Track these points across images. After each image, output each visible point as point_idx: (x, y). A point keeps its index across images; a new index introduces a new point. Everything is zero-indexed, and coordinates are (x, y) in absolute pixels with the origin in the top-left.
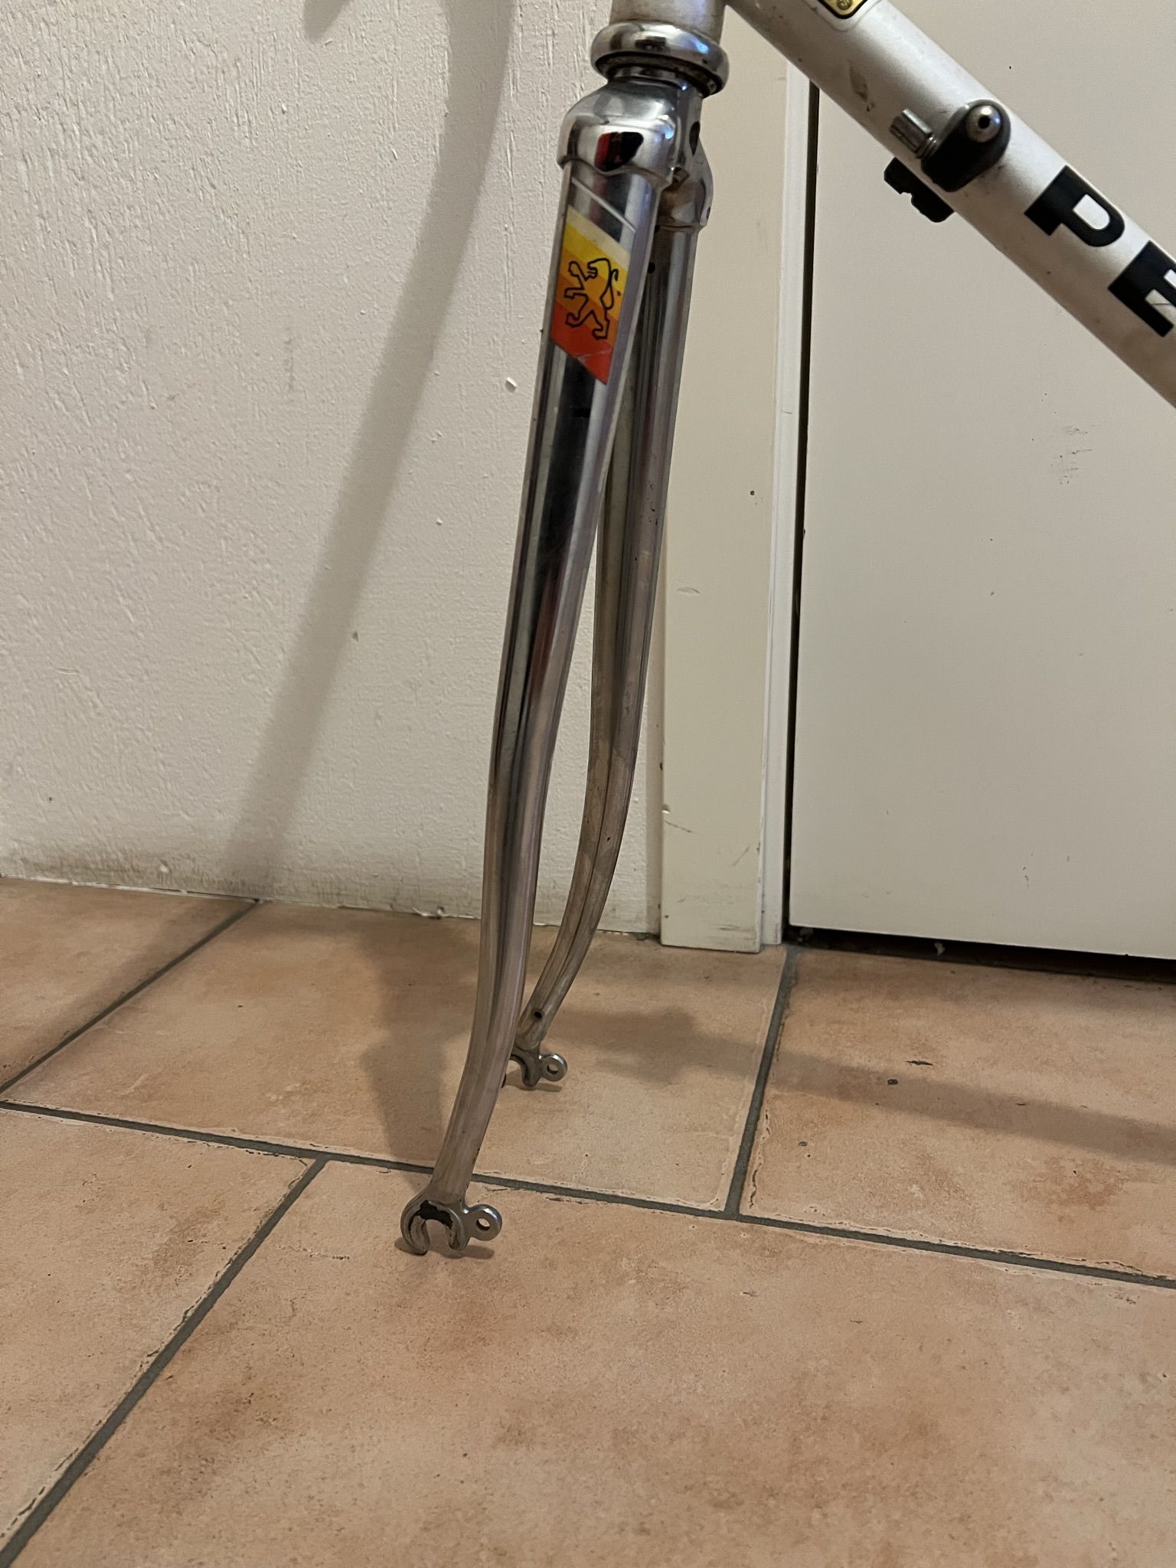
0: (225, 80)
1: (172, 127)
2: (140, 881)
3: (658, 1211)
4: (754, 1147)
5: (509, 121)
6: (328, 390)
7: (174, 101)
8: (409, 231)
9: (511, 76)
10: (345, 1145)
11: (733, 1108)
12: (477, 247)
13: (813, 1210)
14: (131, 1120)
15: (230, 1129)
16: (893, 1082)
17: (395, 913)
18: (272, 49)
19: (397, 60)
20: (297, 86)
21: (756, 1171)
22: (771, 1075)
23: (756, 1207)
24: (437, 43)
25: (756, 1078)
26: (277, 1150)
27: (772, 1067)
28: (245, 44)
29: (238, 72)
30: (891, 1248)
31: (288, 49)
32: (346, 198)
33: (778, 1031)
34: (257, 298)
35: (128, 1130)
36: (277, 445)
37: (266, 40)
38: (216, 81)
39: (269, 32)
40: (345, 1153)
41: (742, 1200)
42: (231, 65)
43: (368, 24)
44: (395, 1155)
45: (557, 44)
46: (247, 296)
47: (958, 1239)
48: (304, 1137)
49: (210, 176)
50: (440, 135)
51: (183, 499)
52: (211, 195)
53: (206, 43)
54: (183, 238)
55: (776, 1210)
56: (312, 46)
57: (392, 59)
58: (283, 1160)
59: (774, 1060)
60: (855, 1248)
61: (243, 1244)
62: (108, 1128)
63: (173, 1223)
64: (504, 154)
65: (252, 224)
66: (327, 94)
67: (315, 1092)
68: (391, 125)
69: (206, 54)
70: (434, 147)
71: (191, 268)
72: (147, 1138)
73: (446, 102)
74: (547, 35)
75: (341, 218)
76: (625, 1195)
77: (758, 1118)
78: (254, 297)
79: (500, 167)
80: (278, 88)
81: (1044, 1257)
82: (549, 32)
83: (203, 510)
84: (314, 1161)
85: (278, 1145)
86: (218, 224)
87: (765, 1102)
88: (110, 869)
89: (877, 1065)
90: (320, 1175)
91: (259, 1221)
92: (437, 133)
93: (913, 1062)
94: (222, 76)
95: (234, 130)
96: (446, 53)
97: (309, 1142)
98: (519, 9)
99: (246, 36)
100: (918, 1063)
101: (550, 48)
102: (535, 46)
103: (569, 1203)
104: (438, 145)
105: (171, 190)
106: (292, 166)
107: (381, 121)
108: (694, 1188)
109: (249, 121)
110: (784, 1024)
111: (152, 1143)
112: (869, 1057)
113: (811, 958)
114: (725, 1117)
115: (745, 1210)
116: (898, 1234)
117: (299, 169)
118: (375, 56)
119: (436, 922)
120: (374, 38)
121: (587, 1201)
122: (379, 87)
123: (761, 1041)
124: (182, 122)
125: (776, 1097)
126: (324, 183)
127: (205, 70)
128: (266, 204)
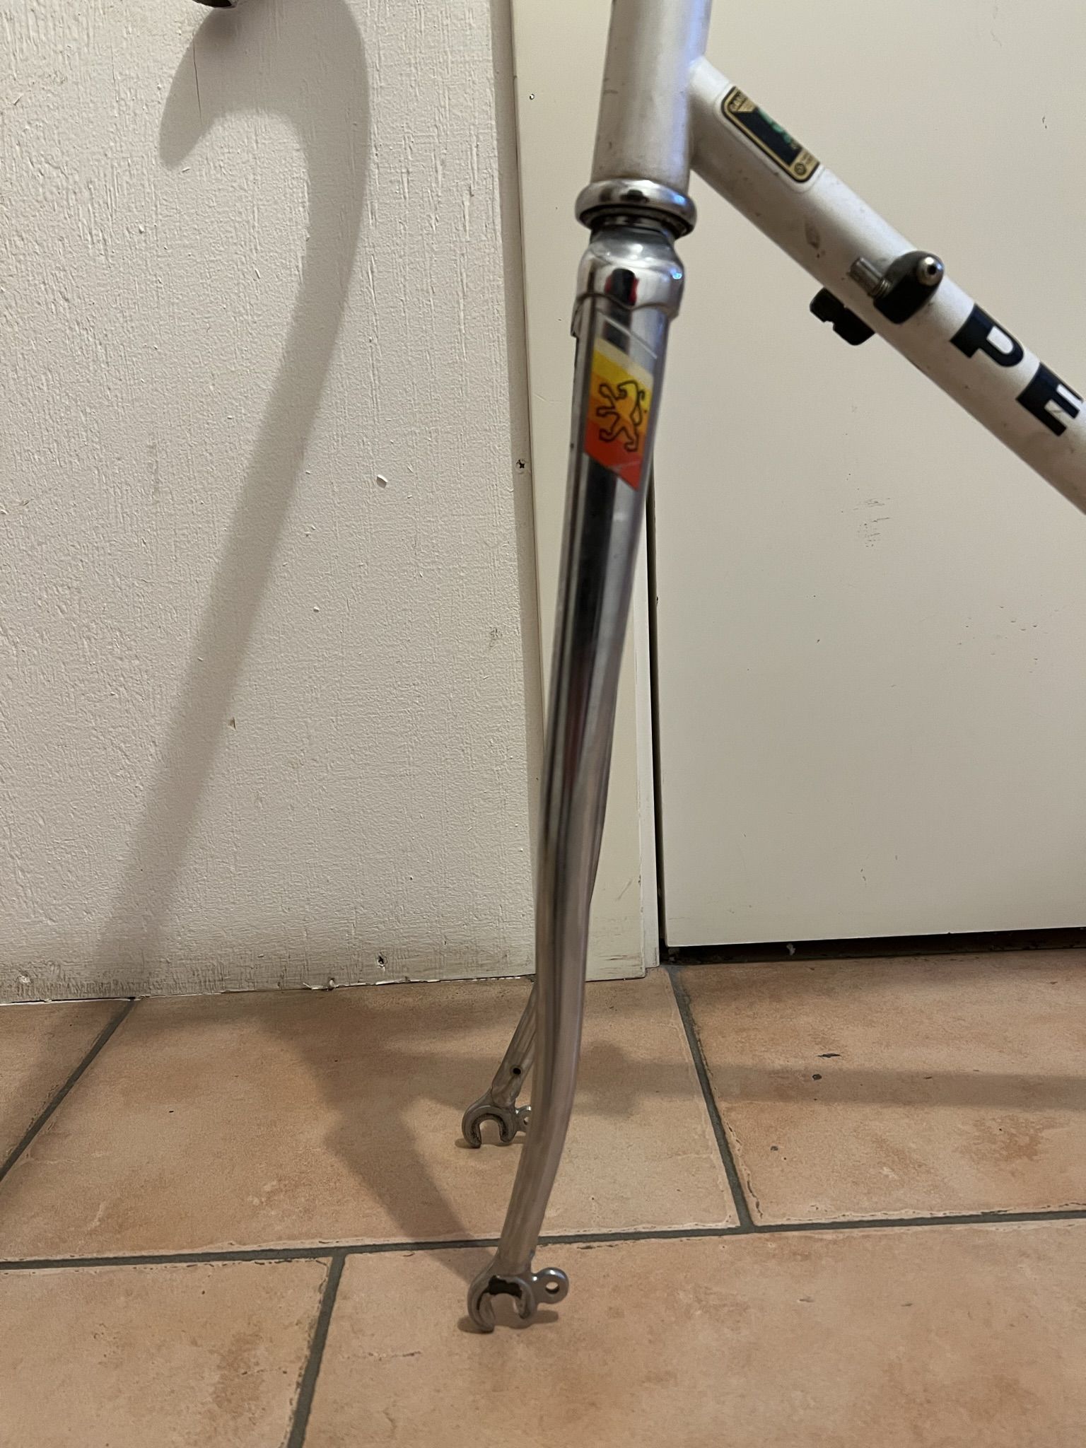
0: (76, 200)
1: (20, 243)
3: (684, 1239)
4: (735, 1161)
5: (370, 247)
6: (196, 490)
7: (22, 219)
8: (274, 342)
9: (369, 207)
10: (356, 1236)
11: (699, 1127)
12: (343, 356)
13: (815, 1208)
14: (111, 1255)
15: (226, 1243)
16: (817, 1077)
17: (282, 991)
18: (127, 173)
19: (256, 189)
20: (154, 208)
21: (748, 1183)
22: (713, 1090)
23: (766, 1216)
24: (295, 175)
25: (702, 1095)
26: (287, 1255)
27: (711, 1082)
28: (98, 168)
29: (91, 194)
30: (897, 1229)
31: (143, 174)
32: (209, 312)
33: (698, 1048)
34: (118, 406)
35: (114, 1267)
36: (143, 545)
37: (119, 165)
38: (67, 201)
39: (123, 158)
40: (359, 1244)
41: (751, 1212)
42: (82, 186)
43: (226, 155)
44: (412, 1235)
45: (412, 181)
46: (106, 403)
47: (946, 1210)
48: (308, 1236)
49: (63, 290)
50: (303, 257)
51: (39, 602)
52: (64, 309)
53: (55, 164)
54: (34, 348)
55: (784, 1215)
56: (169, 173)
57: (251, 188)
58: (298, 1265)
59: (709, 1075)
60: (868, 1236)
61: (302, 1363)
62: (92, 1270)
63: (216, 1359)
64: (365, 275)
65: (110, 335)
66: (185, 216)
67: (296, 1186)
68: (253, 247)
69: (55, 175)
70: (297, 267)
71: (43, 377)
72: (141, 1272)
73: (308, 228)
74: (402, 173)
75: (205, 331)
76: (647, 1230)
77: (724, 1133)
78: (115, 405)
79: (362, 286)
80: (135, 210)
81: (1018, 1211)
82: (404, 170)
83: (62, 611)
84: (331, 1259)
85: (284, 1250)
86: (73, 336)
87: (722, 1116)
89: (796, 1063)
90: (346, 1272)
91: (306, 1335)
92: (299, 255)
93: (824, 1055)
94: (74, 197)
95: (88, 248)
96: (305, 184)
97: (317, 1240)
98: (374, 149)
99: (98, 160)
100: (829, 1056)
101: (406, 185)
102: (391, 182)
103: (600, 1249)
104: (300, 266)
105: (19, 302)
106: (152, 282)
107: (243, 243)
108: (705, 1210)
109: (104, 240)
110: (700, 1040)
111: (149, 1277)
112: (786, 1058)
113: (691, 974)
114: (696, 1137)
115: (759, 1222)
116: (894, 1216)
117: (159, 285)
118: (234, 185)
119: (329, 994)
120: (232, 168)
121: (616, 1242)
122: (240, 213)
123: (689, 1059)
124: (30, 238)
125: (729, 1110)
126: (185, 299)
127: (55, 190)
128: (124, 317)
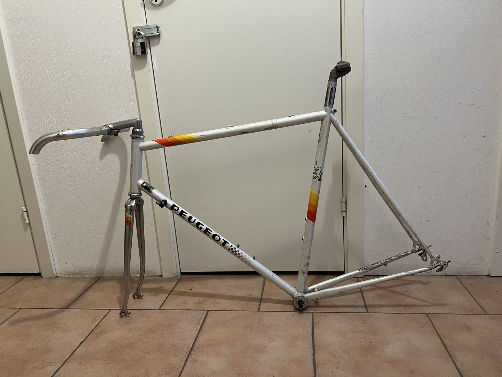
2: (82, 275)
3: (151, 310)
4: (164, 302)
11: (164, 298)
15: (99, 308)
16: (186, 292)
21: (164, 305)
23: (163, 308)
27: (171, 292)
30: (175, 310)
33: (174, 288)
40: (114, 309)
48: (109, 308)
58: (106, 310)
61: (101, 319)
62: (83, 310)
63: (93, 318)
67: (111, 302)
76: (147, 309)
77: (167, 299)
88: (77, 273)
90: (110, 311)
91: (103, 317)
93: (190, 289)
108: (155, 307)
110: (176, 286)
121: (142, 310)
123: (171, 289)
125: (170, 296)
